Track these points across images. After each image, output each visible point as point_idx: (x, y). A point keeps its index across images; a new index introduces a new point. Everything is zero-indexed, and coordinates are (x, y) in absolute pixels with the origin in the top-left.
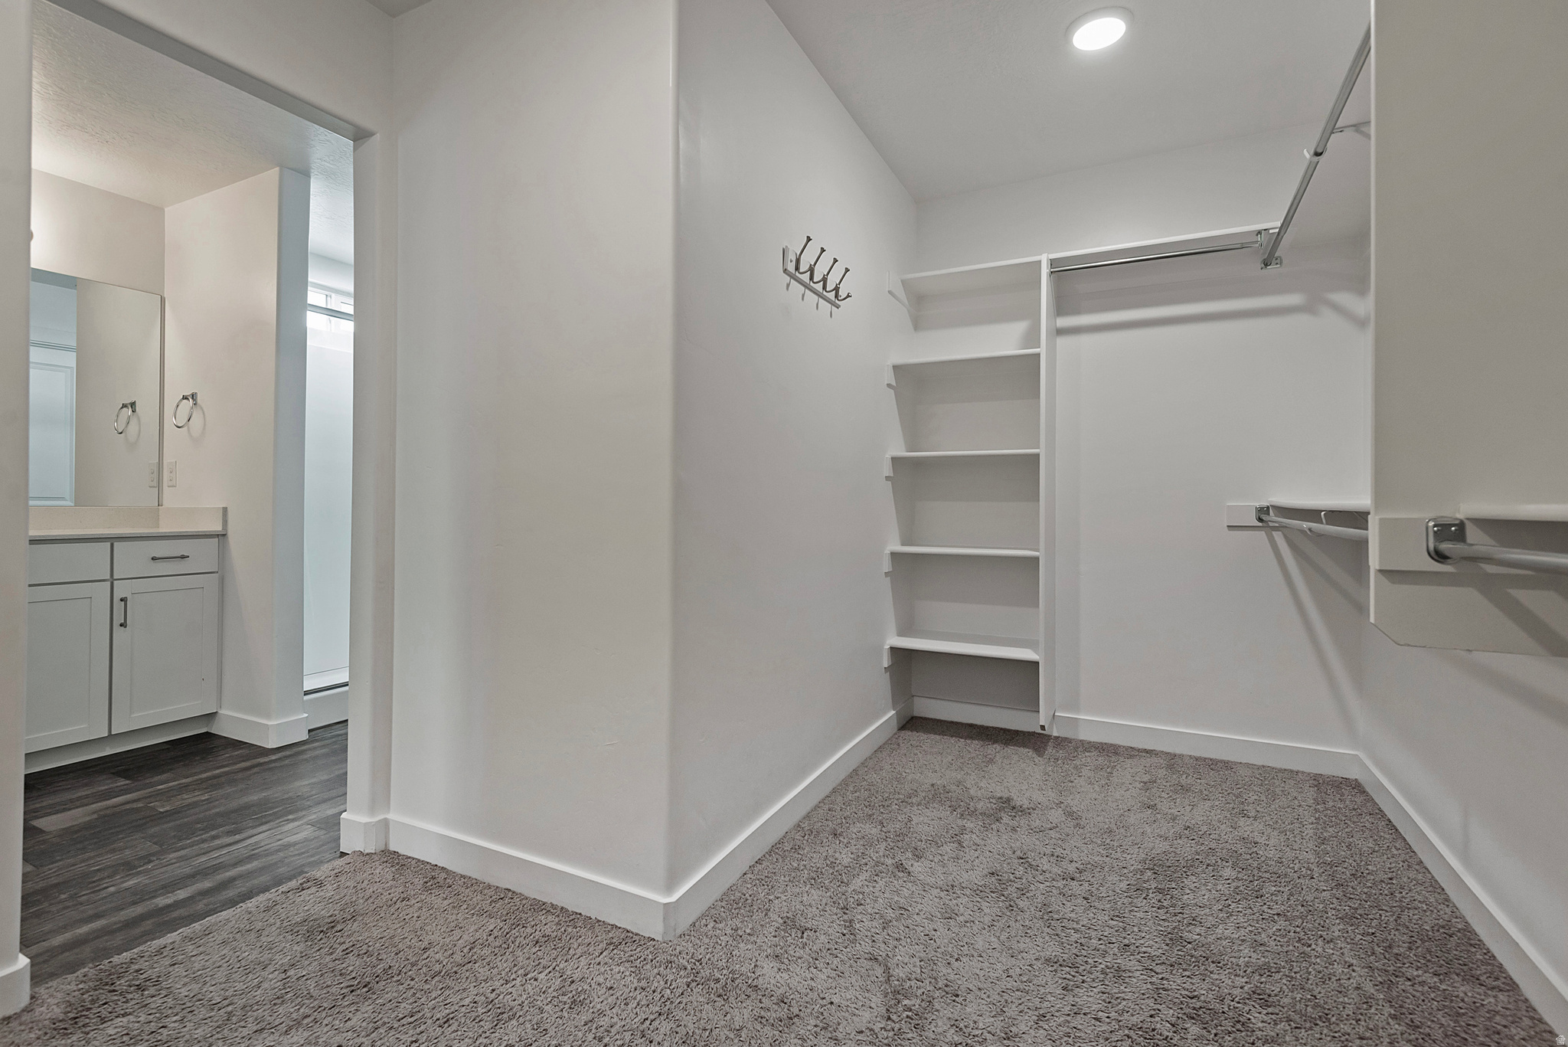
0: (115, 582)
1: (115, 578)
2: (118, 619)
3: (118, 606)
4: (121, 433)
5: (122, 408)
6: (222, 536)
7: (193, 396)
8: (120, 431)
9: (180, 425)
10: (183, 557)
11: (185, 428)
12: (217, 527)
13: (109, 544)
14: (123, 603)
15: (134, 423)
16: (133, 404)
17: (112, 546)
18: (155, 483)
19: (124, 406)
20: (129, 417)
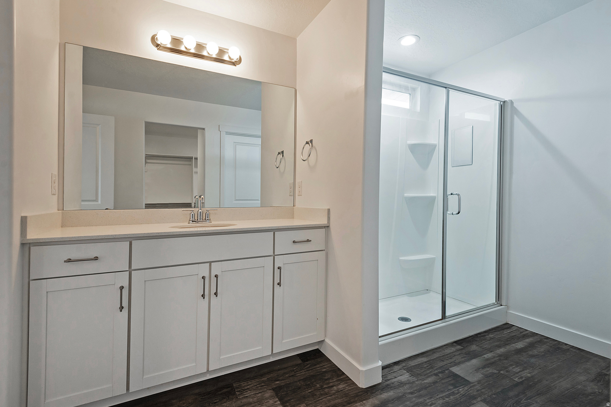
0: (275, 256)
1: (275, 254)
2: (277, 281)
3: (277, 271)
4: (277, 168)
5: (278, 155)
6: (327, 227)
7: (311, 141)
8: (277, 167)
9: (304, 159)
10: (308, 241)
11: (306, 161)
12: (324, 222)
13: (272, 233)
14: (279, 270)
15: (283, 161)
16: (283, 152)
17: (274, 233)
18: (292, 194)
19: (279, 153)
20: (281, 159)
